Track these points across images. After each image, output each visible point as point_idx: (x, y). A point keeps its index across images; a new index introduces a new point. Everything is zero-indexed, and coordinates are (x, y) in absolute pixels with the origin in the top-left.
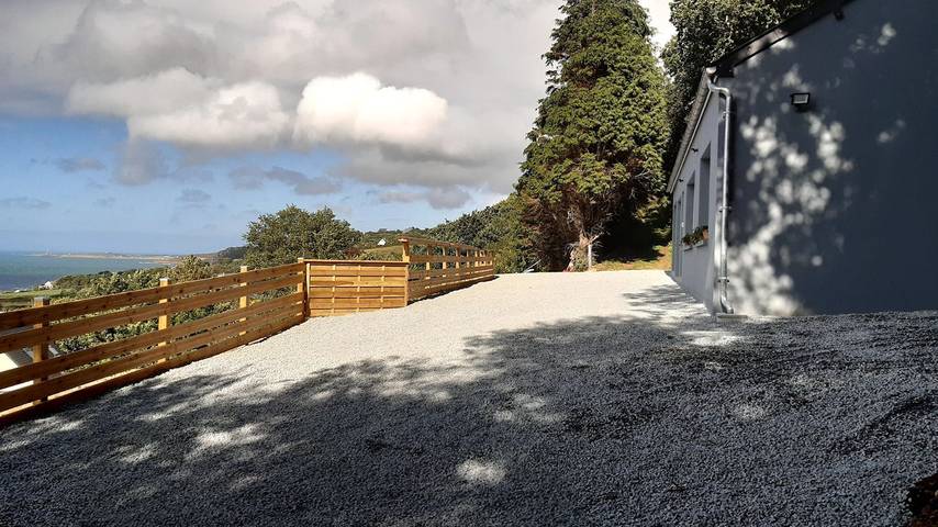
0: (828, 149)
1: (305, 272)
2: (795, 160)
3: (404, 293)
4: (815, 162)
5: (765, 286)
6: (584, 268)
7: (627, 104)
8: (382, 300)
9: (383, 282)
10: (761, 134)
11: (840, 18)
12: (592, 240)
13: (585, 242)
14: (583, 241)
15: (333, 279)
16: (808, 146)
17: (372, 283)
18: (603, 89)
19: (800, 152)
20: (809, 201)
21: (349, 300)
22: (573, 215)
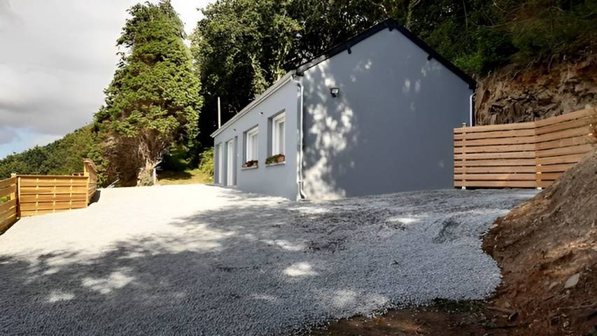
0: (345, 119)
1: (17, 184)
2: (331, 123)
3: (85, 198)
4: (340, 125)
5: (320, 190)
6: (151, 184)
7: (179, 80)
8: (70, 203)
9: (71, 191)
10: (316, 112)
11: (350, 52)
12: (154, 165)
13: (150, 166)
14: (149, 166)
15: (37, 188)
16: (337, 117)
17: (64, 191)
18: (161, 69)
19: (334, 119)
20: (337, 146)
21: (47, 204)
22: (142, 148)
